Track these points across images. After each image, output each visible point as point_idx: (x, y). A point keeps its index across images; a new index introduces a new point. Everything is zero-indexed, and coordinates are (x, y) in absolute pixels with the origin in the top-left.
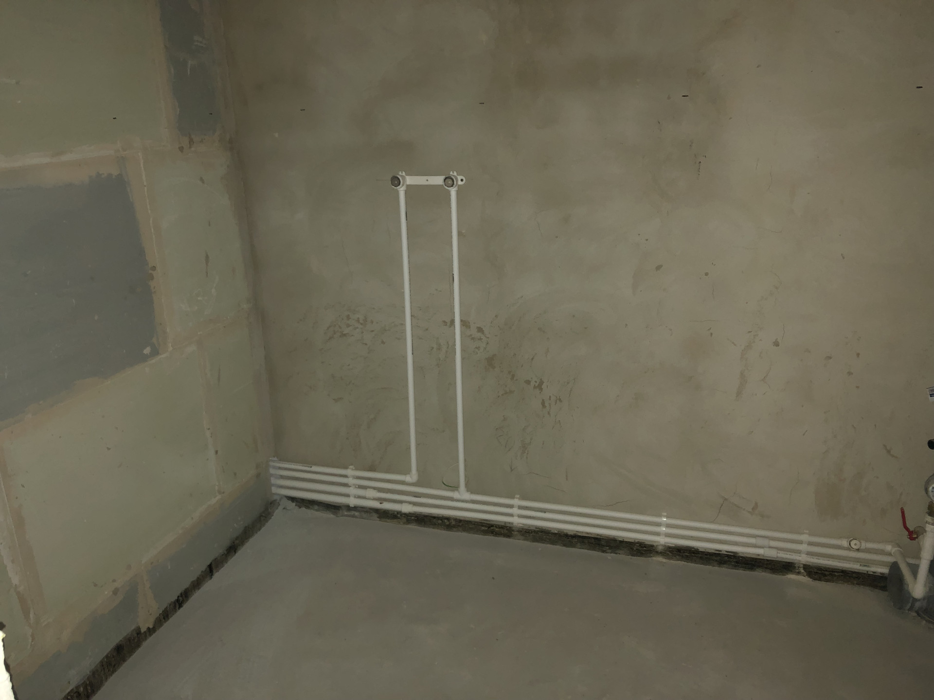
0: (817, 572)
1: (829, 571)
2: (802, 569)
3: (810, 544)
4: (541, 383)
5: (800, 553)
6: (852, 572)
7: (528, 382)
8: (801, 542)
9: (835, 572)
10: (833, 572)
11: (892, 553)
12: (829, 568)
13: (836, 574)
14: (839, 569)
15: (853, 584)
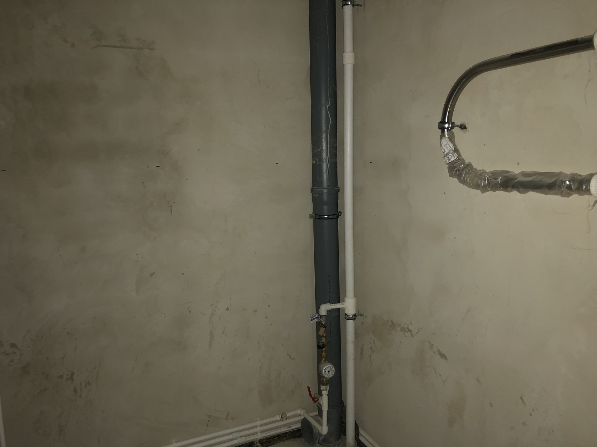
0: (266, 442)
1: (272, 438)
2: (258, 443)
3: (262, 425)
4: (73, 374)
5: (256, 434)
6: (283, 433)
7: (61, 377)
8: (256, 427)
9: (275, 437)
10: (274, 438)
11: (301, 414)
12: (272, 437)
13: (276, 438)
14: (276, 435)
15: (284, 440)
